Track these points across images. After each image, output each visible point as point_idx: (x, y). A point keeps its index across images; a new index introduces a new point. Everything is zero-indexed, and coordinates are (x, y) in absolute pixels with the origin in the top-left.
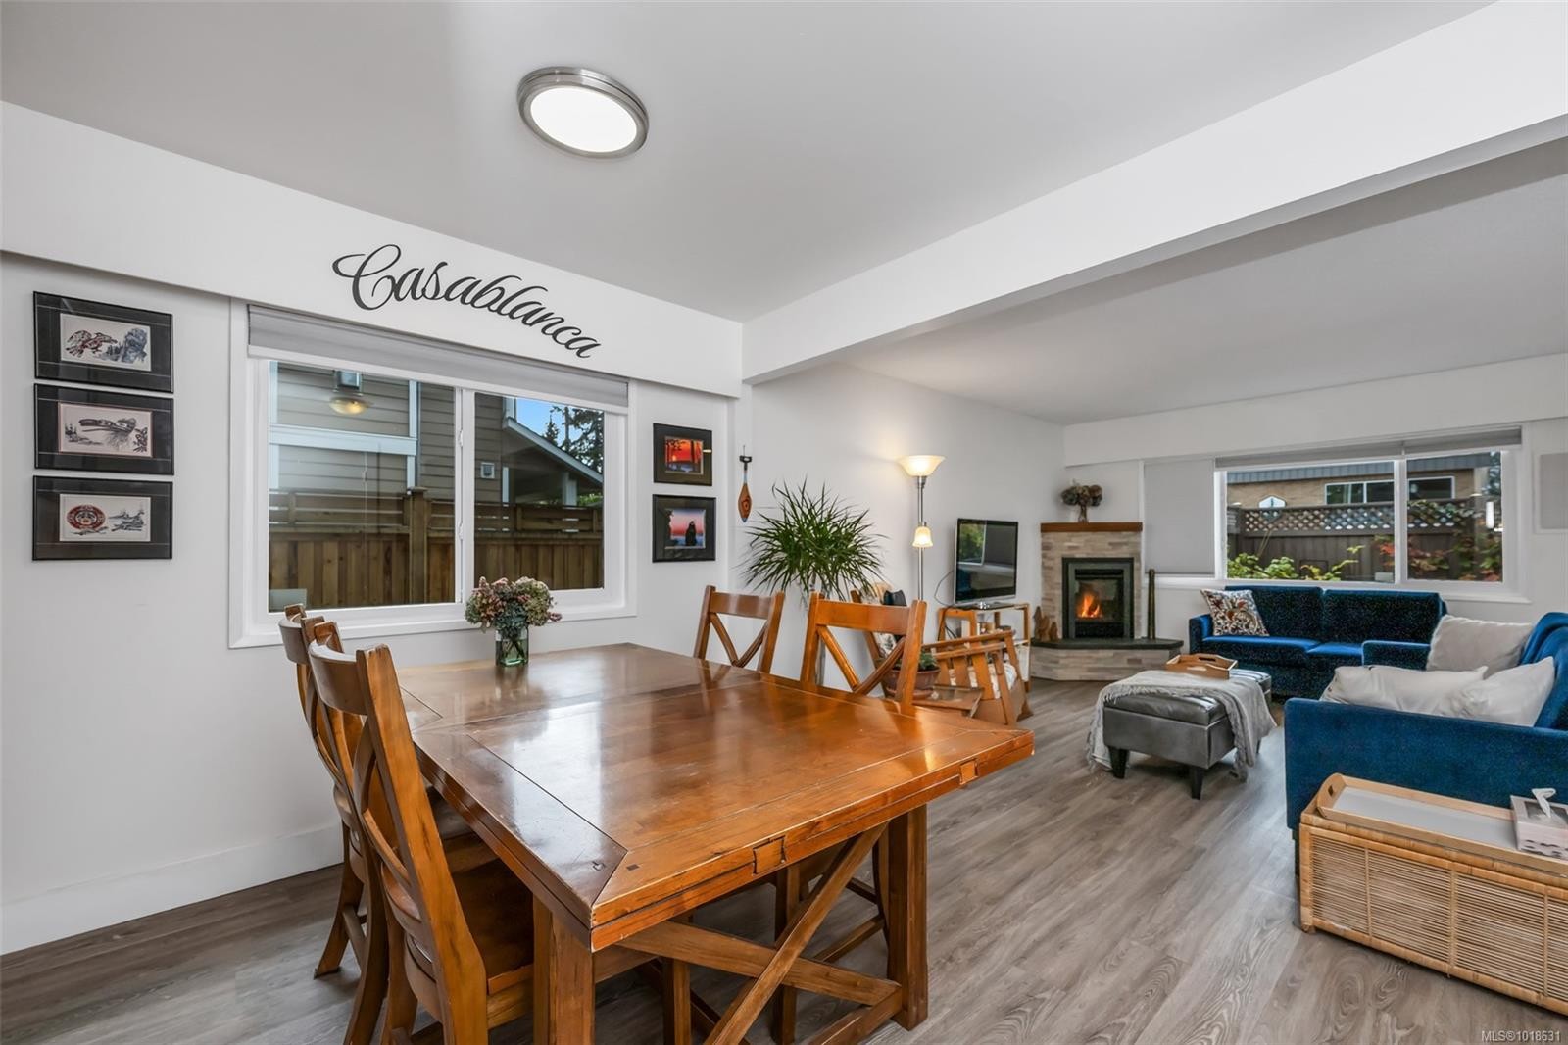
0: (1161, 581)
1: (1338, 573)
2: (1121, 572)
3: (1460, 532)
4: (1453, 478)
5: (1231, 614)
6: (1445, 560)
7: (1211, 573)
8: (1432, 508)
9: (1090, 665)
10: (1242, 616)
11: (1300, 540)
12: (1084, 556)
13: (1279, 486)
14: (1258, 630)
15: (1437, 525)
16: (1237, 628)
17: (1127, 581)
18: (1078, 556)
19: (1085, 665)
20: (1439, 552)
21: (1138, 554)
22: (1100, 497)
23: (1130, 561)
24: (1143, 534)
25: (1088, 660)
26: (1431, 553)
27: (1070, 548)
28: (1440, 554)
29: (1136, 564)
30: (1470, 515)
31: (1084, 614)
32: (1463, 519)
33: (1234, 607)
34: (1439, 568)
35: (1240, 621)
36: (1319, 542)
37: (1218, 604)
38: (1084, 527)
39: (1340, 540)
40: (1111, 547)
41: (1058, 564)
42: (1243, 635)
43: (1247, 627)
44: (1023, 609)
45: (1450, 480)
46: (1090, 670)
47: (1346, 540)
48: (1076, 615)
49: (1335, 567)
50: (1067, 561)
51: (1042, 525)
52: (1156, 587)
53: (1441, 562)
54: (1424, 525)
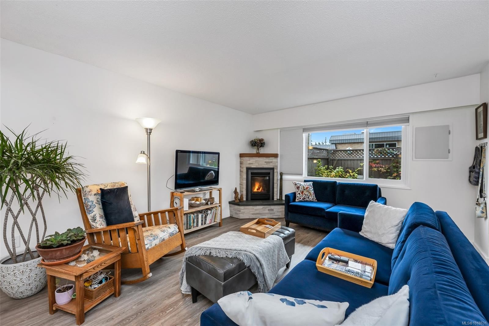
0: (285, 177)
1: (357, 172)
2: (269, 174)
3: (393, 159)
4: (397, 143)
5: (302, 192)
6: (389, 168)
7: (301, 174)
8: (386, 151)
9: (253, 212)
10: (307, 193)
11: (346, 161)
12: (255, 167)
13: (351, 144)
14: (313, 199)
15: (387, 156)
16: (305, 198)
17: (271, 177)
18: (252, 167)
19: (251, 212)
20: (387, 165)
21: (277, 166)
22: (264, 143)
23: (273, 169)
24: (279, 158)
25: (252, 210)
26: (385, 166)
27: (249, 163)
28: (387, 167)
29: (275, 170)
30: (397, 153)
31: (255, 190)
32: (395, 154)
33: (304, 189)
34: (387, 171)
35: (306, 195)
36: (352, 161)
37: (298, 188)
38: (258, 155)
39: (358, 161)
40: (265, 163)
41: (245, 170)
42: (307, 201)
43: (308, 198)
44: (218, 190)
45: (396, 143)
46: (253, 214)
47: (360, 161)
48: (251, 190)
49: (356, 170)
50: (248, 169)
51: (240, 154)
52: (283, 179)
53: (388, 169)
54: (383, 156)
